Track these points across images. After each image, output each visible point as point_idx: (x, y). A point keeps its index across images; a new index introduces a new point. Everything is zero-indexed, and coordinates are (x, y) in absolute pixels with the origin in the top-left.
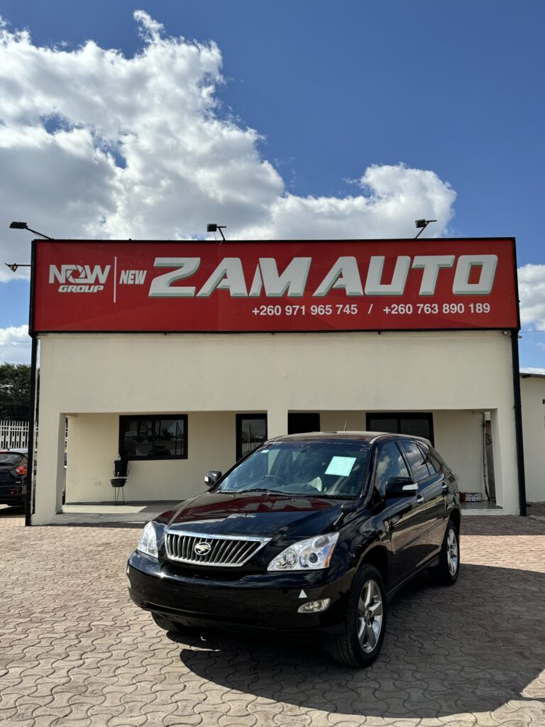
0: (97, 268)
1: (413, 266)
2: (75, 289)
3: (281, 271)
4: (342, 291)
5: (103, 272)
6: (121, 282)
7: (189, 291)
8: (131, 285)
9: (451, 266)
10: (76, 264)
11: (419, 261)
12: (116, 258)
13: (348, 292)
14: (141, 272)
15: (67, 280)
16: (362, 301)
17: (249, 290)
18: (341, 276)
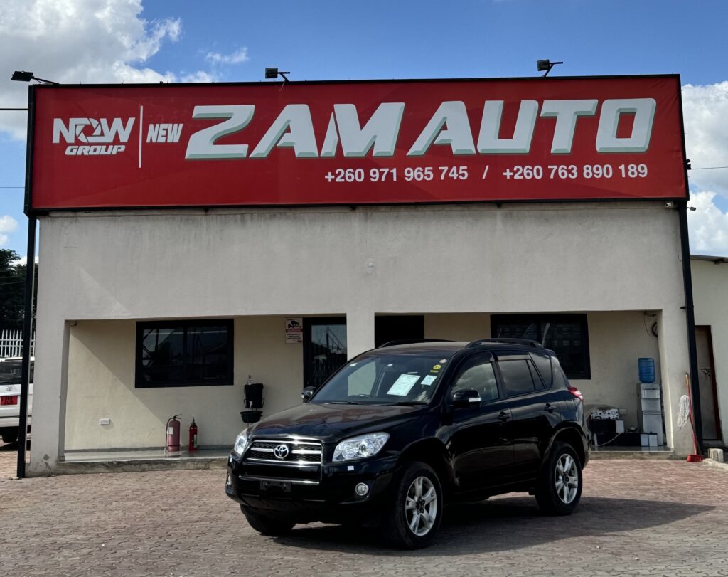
0: (117, 122)
1: (541, 115)
2: (87, 151)
3: (363, 121)
4: (448, 147)
5: (125, 126)
6: (148, 141)
7: (239, 150)
8: (161, 144)
9: (593, 113)
10: (88, 117)
11: (550, 107)
12: (142, 107)
13: (455, 149)
14: (176, 125)
15: (76, 138)
16: (475, 161)
17: (320, 150)
18: (444, 127)
